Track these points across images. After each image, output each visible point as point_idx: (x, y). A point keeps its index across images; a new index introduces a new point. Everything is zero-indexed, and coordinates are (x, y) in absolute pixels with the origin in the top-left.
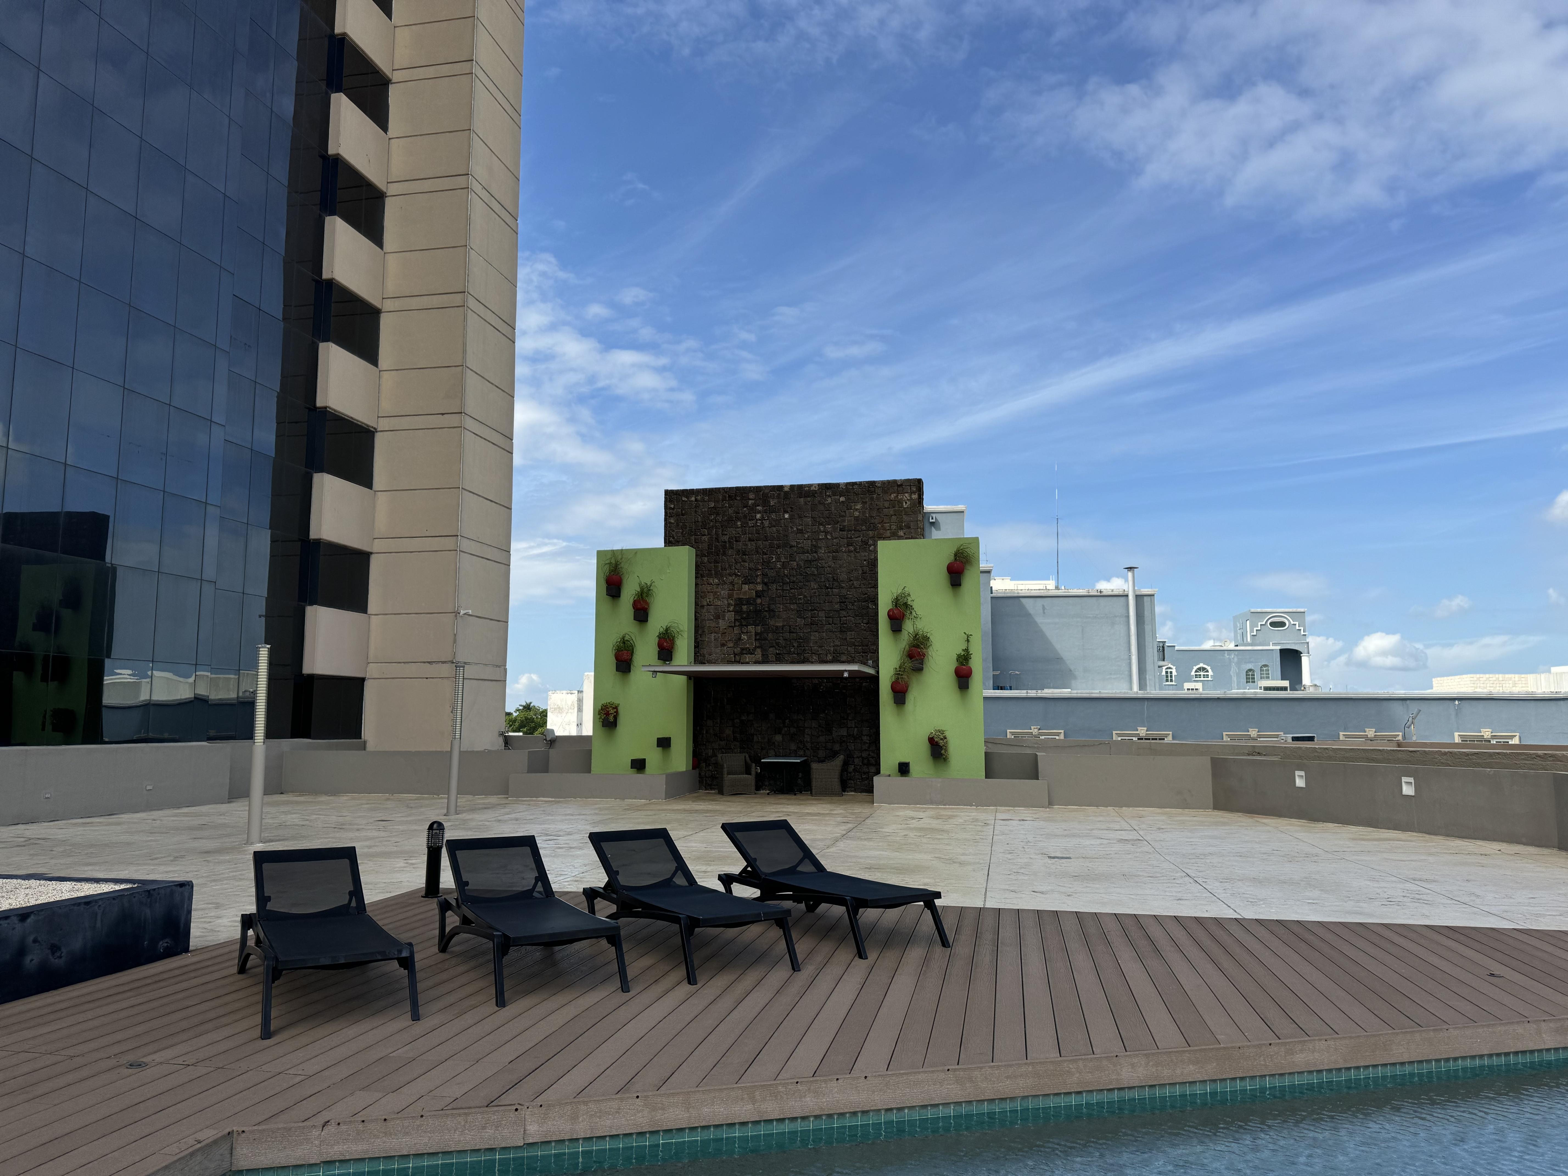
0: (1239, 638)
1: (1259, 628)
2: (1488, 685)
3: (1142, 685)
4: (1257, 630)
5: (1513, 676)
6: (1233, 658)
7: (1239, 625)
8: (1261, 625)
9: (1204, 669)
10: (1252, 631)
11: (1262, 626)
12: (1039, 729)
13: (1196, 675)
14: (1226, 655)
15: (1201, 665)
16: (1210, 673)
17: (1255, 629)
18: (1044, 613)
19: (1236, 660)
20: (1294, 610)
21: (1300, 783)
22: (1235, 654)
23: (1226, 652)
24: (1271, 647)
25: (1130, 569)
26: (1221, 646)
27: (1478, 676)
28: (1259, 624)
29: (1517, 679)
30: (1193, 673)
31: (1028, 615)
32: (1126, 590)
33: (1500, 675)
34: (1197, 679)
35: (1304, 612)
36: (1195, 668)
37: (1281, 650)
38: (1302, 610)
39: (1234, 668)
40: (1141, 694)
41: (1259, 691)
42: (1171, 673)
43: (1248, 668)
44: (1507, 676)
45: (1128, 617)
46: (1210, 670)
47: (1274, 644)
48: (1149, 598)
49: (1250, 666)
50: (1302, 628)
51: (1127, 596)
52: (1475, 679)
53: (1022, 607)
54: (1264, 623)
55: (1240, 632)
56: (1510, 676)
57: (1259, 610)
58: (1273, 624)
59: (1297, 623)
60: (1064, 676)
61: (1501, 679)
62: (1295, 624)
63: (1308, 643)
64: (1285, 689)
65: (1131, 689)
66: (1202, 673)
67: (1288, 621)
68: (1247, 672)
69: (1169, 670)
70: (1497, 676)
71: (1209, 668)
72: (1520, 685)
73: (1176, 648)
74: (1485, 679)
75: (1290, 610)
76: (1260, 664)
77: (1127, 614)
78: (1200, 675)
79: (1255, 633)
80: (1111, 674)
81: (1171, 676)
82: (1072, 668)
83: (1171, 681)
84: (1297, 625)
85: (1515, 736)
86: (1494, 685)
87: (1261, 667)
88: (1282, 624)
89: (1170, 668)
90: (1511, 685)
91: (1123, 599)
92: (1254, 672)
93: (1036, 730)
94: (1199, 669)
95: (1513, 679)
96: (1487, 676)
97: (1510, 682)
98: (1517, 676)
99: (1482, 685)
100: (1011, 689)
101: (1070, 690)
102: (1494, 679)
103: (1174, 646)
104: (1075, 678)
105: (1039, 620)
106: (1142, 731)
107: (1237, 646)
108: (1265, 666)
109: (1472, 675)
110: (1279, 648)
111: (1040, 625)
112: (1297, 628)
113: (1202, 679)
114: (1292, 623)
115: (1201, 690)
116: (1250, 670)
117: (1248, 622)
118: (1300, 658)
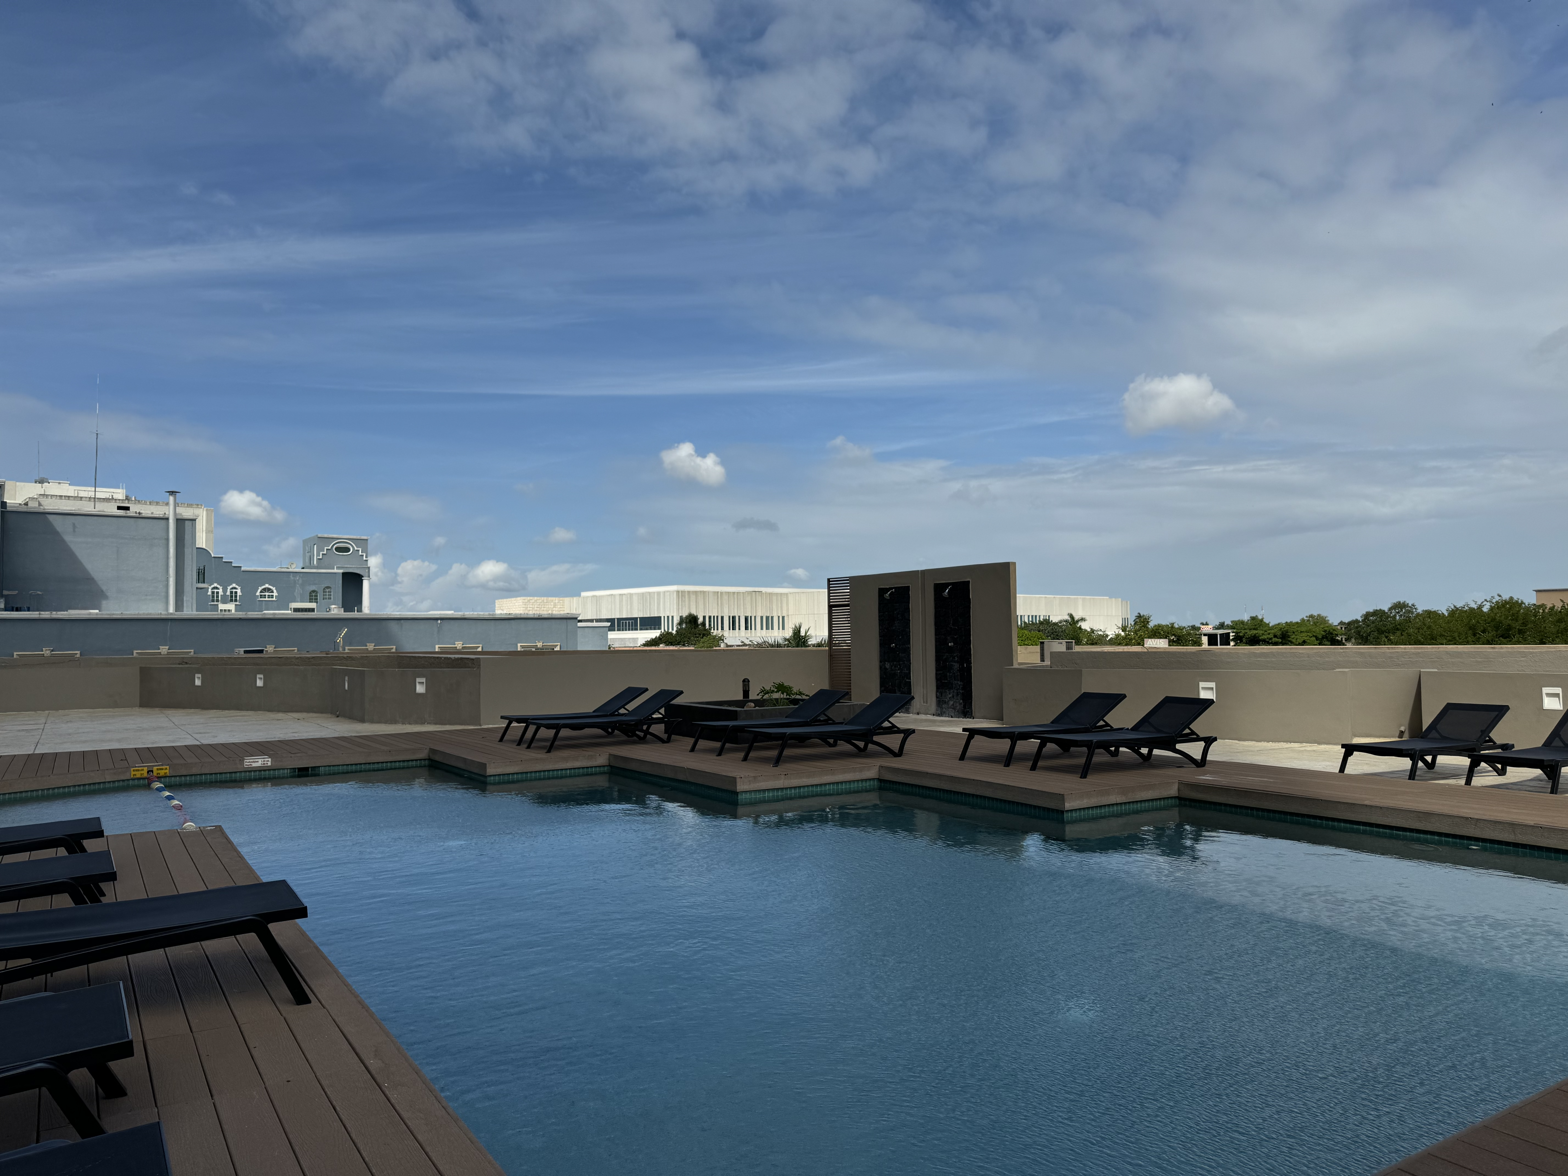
0: (307, 561)
1: (325, 552)
2: (536, 606)
3: (179, 605)
4: (323, 554)
5: (554, 598)
6: (298, 580)
7: (307, 548)
8: (327, 549)
9: (269, 590)
10: (318, 555)
11: (328, 551)
12: (52, 651)
13: (261, 595)
14: (291, 576)
15: (267, 586)
16: (275, 594)
17: (321, 553)
18: (74, 531)
19: (300, 581)
20: (358, 537)
21: (198, 682)
22: (300, 576)
23: (292, 574)
24: (335, 571)
25: (172, 493)
26: (288, 568)
27: (529, 598)
28: (326, 548)
29: (557, 601)
30: (258, 594)
31: (56, 533)
32: (167, 513)
33: (545, 598)
34: (261, 599)
35: (367, 540)
36: (260, 589)
37: (343, 574)
38: (365, 538)
39: (298, 590)
40: (179, 615)
41: (290, 612)
42: (236, 593)
43: (312, 589)
44: (550, 598)
45: (167, 539)
46: (275, 591)
47: (338, 568)
48: (191, 522)
49: (313, 588)
50: (365, 554)
51: (167, 519)
52: (526, 601)
53: (49, 525)
54: (330, 548)
55: (308, 555)
56: (552, 598)
57: (326, 536)
58: (338, 549)
59: (360, 549)
60: (95, 596)
61: (545, 601)
62: (359, 550)
63: (369, 568)
64: (312, 610)
65: (167, 609)
66: (267, 594)
67: (353, 547)
68: (310, 593)
69: (234, 590)
70: (543, 598)
71: (274, 589)
72: (559, 607)
73: (243, 569)
74: (533, 601)
75: (355, 537)
76: (324, 586)
77: (166, 537)
78: (265, 595)
79: (321, 557)
80: (146, 595)
81: (236, 596)
82: (104, 588)
83: (236, 601)
84: (360, 551)
85: (479, 647)
86: (540, 606)
87: (324, 589)
88: (347, 550)
89: (217, 588)
90: (552, 606)
91: (163, 522)
92: (317, 593)
93: (48, 652)
94: (264, 590)
95: (554, 601)
96: (536, 598)
97: (552, 604)
98: (557, 598)
99: (531, 606)
100: (29, 611)
101: (97, 611)
102: (540, 601)
103: (241, 567)
104: (106, 597)
105: (68, 538)
106: (164, 650)
107: (303, 568)
108: (328, 587)
109: (524, 598)
110: (341, 571)
111: (69, 544)
112: (360, 553)
113: (267, 599)
114: (356, 549)
115: (233, 611)
116: (314, 591)
117: (315, 546)
118: (362, 581)
